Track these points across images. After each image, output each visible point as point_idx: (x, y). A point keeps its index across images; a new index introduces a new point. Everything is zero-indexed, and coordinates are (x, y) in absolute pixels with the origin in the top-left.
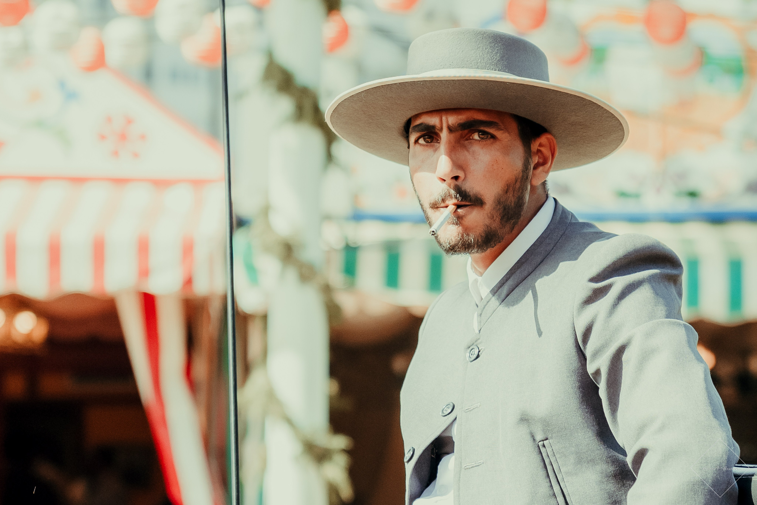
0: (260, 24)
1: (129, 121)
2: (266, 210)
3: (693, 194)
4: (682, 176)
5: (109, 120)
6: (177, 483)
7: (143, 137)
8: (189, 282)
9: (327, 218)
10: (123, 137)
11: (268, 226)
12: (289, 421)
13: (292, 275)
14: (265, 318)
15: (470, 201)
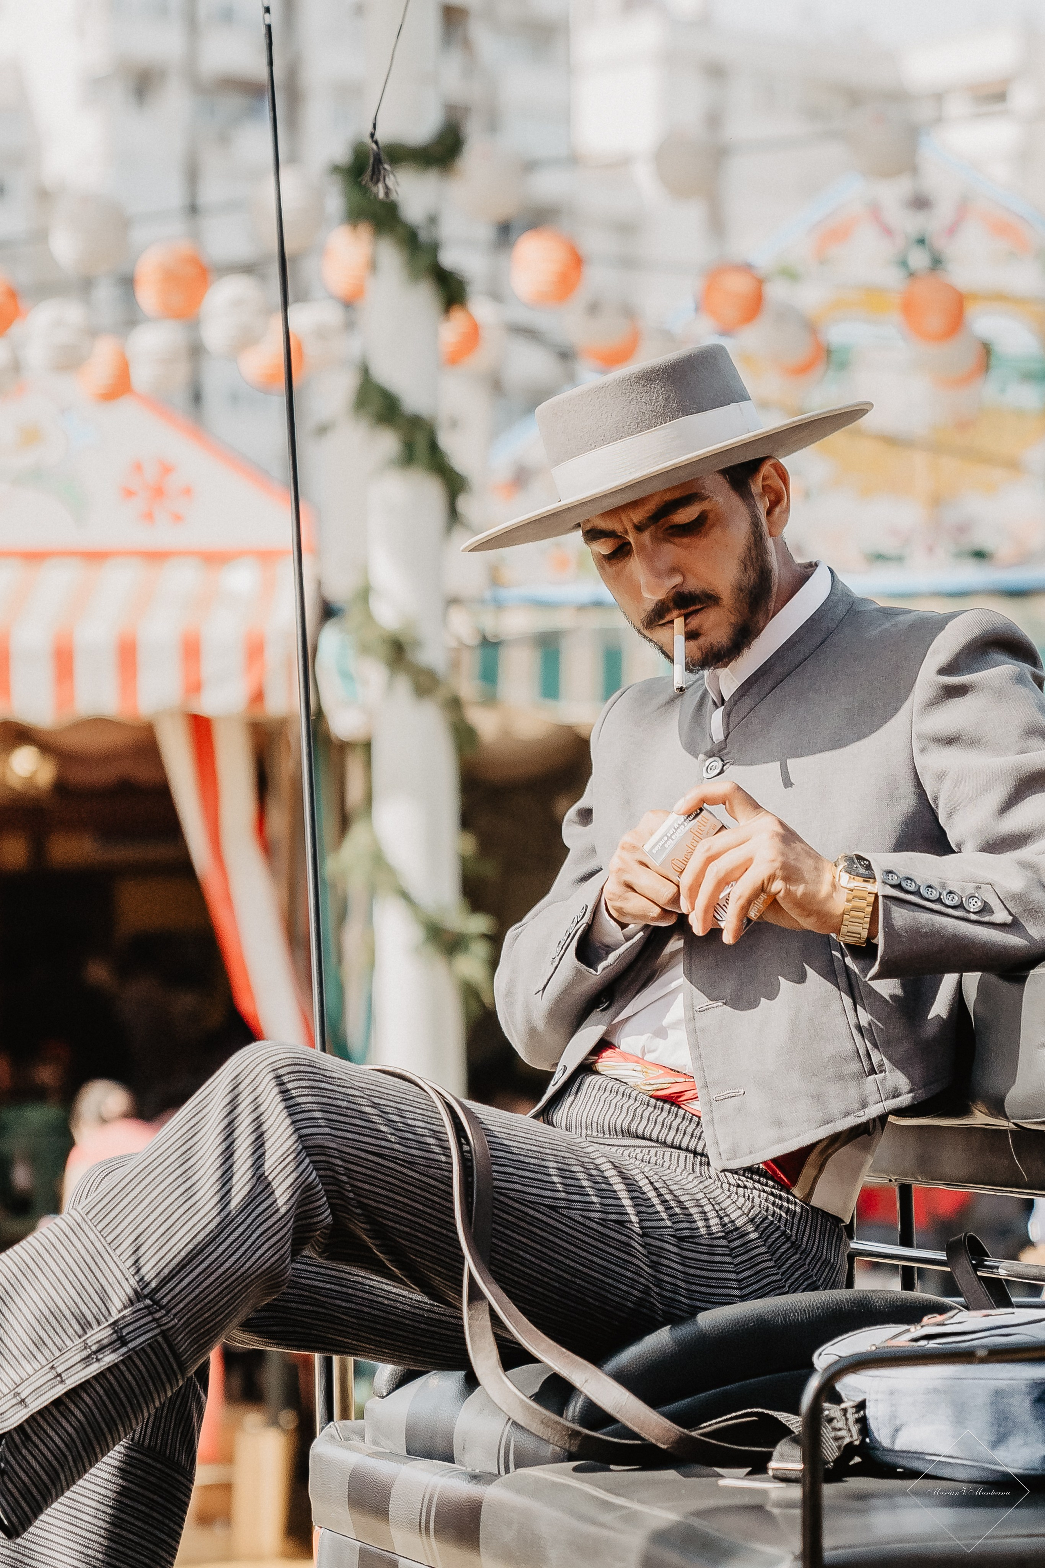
0: (350, 325)
1: (167, 469)
2: (365, 594)
3: (980, 555)
4: (962, 529)
5: (138, 467)
6: (249, 987)
7: (187, 491)
8: (258, 697)
9: (453, 601)
10: (159, 492)
11: (369, 616)
12: (405, 896)
13: (403, 686)
14: (367, 746)
15: (701, 602)
